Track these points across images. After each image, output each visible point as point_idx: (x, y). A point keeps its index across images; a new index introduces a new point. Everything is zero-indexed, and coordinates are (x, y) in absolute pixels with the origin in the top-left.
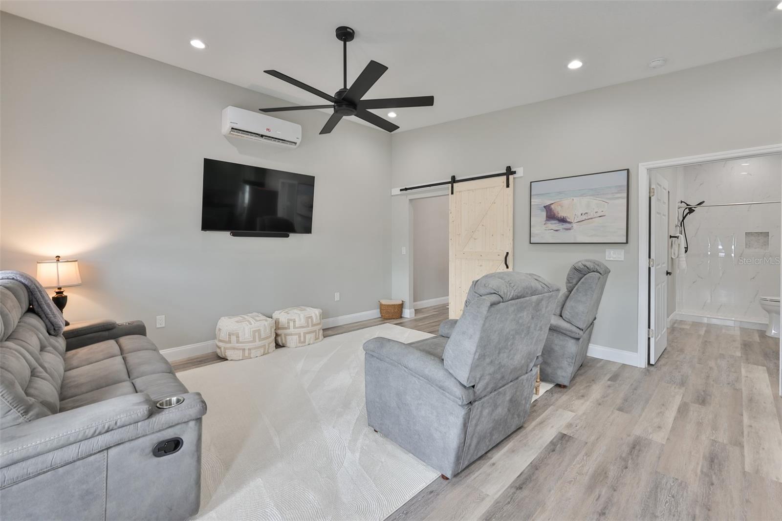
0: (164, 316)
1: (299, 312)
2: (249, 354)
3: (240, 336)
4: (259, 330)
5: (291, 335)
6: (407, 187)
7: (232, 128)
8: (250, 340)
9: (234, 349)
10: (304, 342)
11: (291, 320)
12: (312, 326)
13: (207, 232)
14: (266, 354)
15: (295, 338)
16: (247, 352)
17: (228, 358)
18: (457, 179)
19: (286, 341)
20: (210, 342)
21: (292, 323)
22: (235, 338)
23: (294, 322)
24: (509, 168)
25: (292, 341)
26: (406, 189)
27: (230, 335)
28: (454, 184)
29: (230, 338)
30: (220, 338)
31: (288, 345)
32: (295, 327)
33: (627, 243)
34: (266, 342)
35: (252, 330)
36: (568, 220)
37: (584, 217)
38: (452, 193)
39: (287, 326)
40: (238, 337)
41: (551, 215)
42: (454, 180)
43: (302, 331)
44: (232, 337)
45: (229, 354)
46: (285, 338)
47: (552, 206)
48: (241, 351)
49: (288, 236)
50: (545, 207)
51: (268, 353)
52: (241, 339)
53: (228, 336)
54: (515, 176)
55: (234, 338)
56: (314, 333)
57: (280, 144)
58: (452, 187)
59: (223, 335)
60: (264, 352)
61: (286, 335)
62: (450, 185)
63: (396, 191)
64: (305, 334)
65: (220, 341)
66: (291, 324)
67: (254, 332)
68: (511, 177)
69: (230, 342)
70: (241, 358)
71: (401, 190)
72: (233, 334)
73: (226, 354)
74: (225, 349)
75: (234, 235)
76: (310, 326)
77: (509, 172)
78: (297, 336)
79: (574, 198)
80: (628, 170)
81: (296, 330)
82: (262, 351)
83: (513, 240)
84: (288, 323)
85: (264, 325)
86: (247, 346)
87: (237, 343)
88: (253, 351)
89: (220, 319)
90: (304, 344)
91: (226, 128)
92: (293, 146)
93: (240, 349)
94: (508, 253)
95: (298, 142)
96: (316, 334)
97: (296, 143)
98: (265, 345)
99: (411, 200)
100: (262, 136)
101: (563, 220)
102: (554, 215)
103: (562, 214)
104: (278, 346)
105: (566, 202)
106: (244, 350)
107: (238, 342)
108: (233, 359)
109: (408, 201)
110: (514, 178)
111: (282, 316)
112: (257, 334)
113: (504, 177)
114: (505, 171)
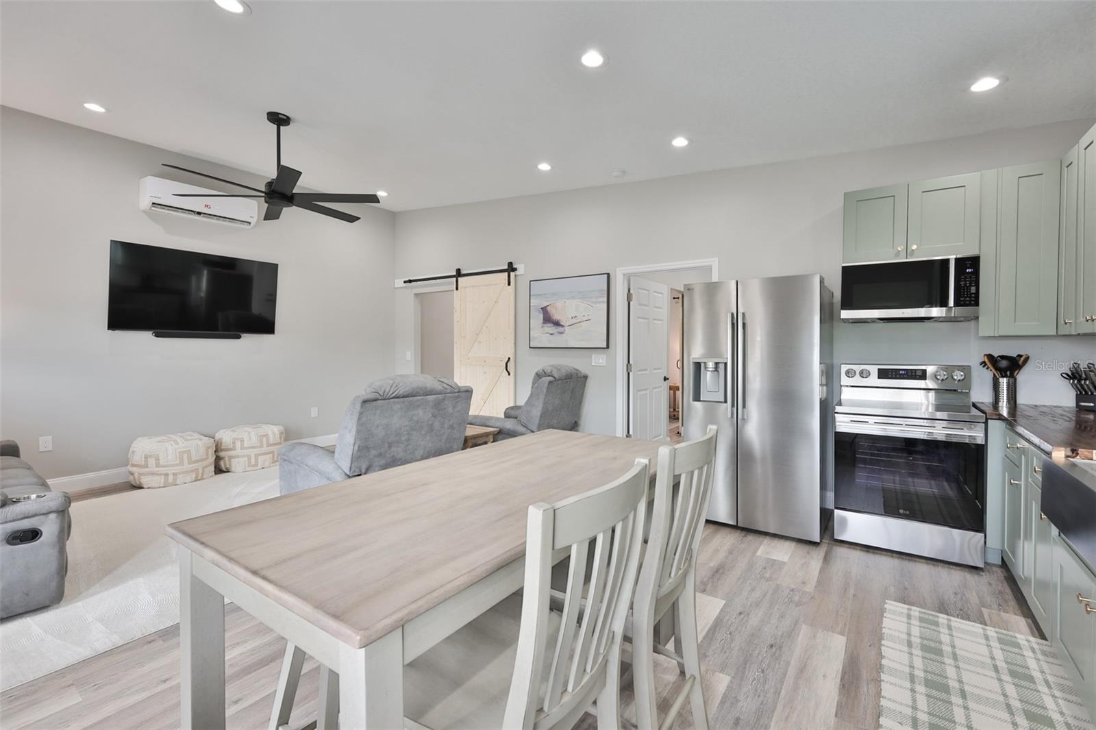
0: (51, 437)
1: (250, 430)
2: (175, 480)
3: (160, 458)
4: (190, 451)
5: (238, 457)
6: (411, 279)
7: (153, 203)
8: (175, 463)
9: (153, 474)
10: (256, 465)
11: (238, 439)
12: (268, 446)
13: (117, 331)
14: (199, 480)
15: (243, 461)
16: (171, 478)
17: (145, 486)
18: (463, 272)
19: (230, 465)
20: (123, 470)
21: (239, 443)
22: (154, 461)
23: (242, 441)
24: (510, 264)
25: (237, 465)
26: (410, 281)
27: (146, 457)
28: (459, 278)
29: (146, 461)
30: (133, 462)
31: (233, 469)
32: (242, 448)
33: (608, 347)
34: (199, 466)
35: (177, 451)
36: (562, 323)
37: (574, 321)
38: (457, 289)
39: (231, 447)
40: (157, 459)
41: (548, 319)
42: (459, 274)
43: (253, 452)
44: (149, 460)
45: (145, 481)
46: (230, 461)
47: (548, 308)
48: (163, 477)
49: (239, 337)
50: (542, 308)
51: (202, 479)
52: (161, 462)
53: (143, 459)
54: (517, 273)
55: (152, 462)
56: (271, 455)
57: (227, 223)
58: (457, 281)
59: (137, 458)
60: (196, 477)
61: (230, 457)
62: (455, 279)
63: (399, 283)
64: (257, 456)
65: (133, 465)
66: (238, 444)
67: (182, 453)
68: (512, 274)
69: (146, 466)
70: (162, 486)
71: (405, 282)
72: (151, 456)
73: (141, 481)
74: (140, 474)
75: (157, 335)
76: (265, 446)
77: (511, 268)
78: (246, 459)
79: (567, 301)
80: (608, 275)
81: (245, 451)
82: (194, 476)
83: (515, 344)
84: (234, 443)
85: (199, 447)
86: (170, 470)
87: (156, 467)
88: (180, 477)
89: (135, 440)
90: (256, 468)
91: (145, 203)
92: (246, 226)
93: (161, 474)
94: (509, 358)
95: (253, 221)
96: (273, 457)
97: (250, 223)
98: (198, 469)
99: (416, 295)
100: (199, 213)
101: (557, 324)
102: (550, 317)
103: (556, 317)
104: (219, 470)
105: (559, 304)
106: (167, 475)
107: (158, 465)
108: (153, 485)
109: (413, 295)
110: (516, 276)
111: (226, 436)
112: (185, 456)
113: (506, 274)
114: (506, 267)
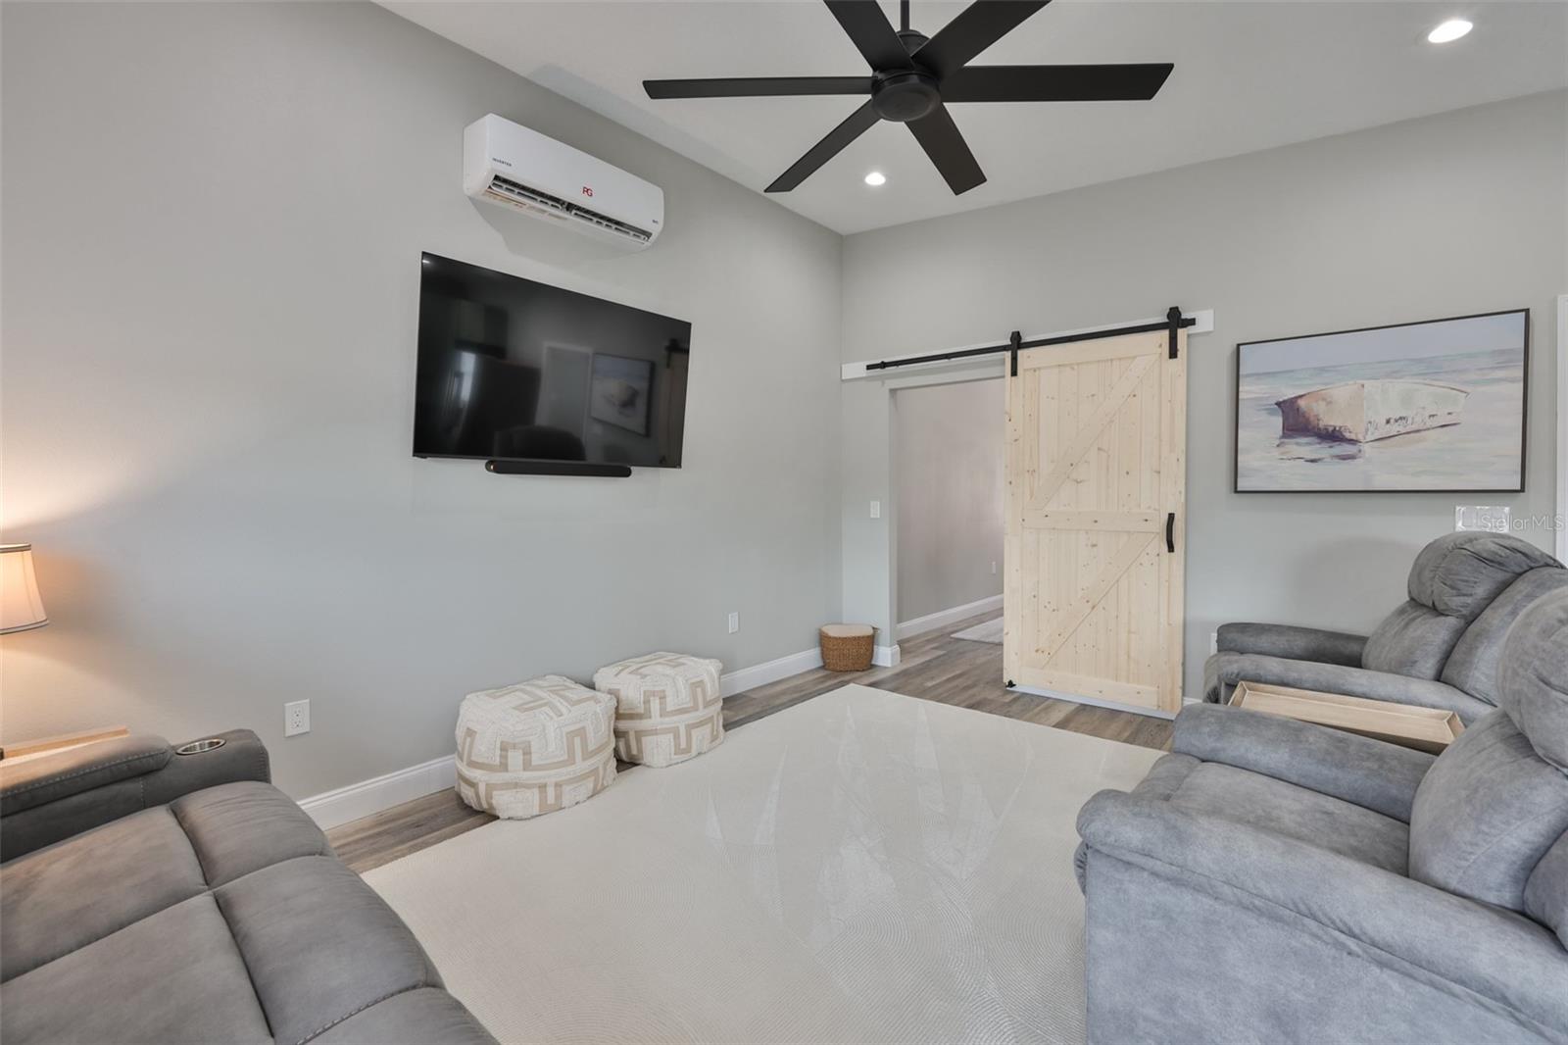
0: (307, 701)
1: (669, 671)
2: (558, 797)
3: (533, 750)
4: (583, 728)
5: (654, 732)
6: (886, 360)
7: (497, 178)
8: (562, 759)
9: (516, 785)
10: (688, 750)
11: (653, 693)
12: (705, 707)
14: (599, 792)
15: (666, 740)
16: (551, 792)
17: (500, 815)
18: (1026, 339)
19: (640, 750)
20: (436, 764)
21: (658, 701)
22: (522, 757)
23: (663, 698)
24: (1174, 313)
25: (656, 750)
26: (883, 365)
27: (504, 749)
28: (1020, 353)
29: (504, 757)
30: (473, 758)
31: (647, 759)
32: (663, 713)
33: (1522, 490)
34: (596, 761)
35: (564, 730)
36: (1347, 435)
37: (1394, 429)
38: (1014, 373)
39: (642, 711)
40: (527, 753)
41: (1296, 422)
42: (1017, 343)
43: (681, 722)
44: (510, 754)
45: (502, 801)
46: (639, 741)
47: (1302, 403)
48: (536, 791)
49: (629, 473)
50: (1278, 404)
51: (604, 788)
52: (535, 760)
53: (498, 752)
54: (1191, 329)
55: (515, 758)
56: (710, 725)
57: (612, 233)
58: (1014, 359)
59: (484, 748)
60: (595, 787)
61: (639, 734)
62: (1008, 355)
63: (856, 369)
64: (690, 727)
65: (472, 764)
66: (655, 705)
67: (571, 735)
68: (1182, 333)
69: (504, 767)
70: (536, 811)
71: (869, 367)
72: (514, 747)
73: (494, 802)
74: (490, 787)
76: (701, 706)
77: (1175, 321)
78: (671, 736)
79: (1367, 383)
80: (1527, 311)
81: (667, 719)
82: (591, 786)
83: (1186, 484)
84: (647, 702)
85: (594, 716)
86: (551, 777)
87: (524, 770)
88: (566, 789)
90: (686, 756)
92: (641, 240)
93: (528, 787)
94: (1171, 517)
95: (655, 230)
96: (713, 725)
97: (648, 235)
98: (598, 768)
99: (893, 391)
100: (570, 207)
101: (1333, 436)
102: (1308, 420)
103: (1329, 420)
104: (625, 763)
105: (1341, 392)
106: (543, 787)
107: (527, 766)
108: (520, 814)
109: (887, 391)
110: (1189, 336)
111: (632, 689)
112: (577, 741)
113: (1166, 333)
114: (1164, 319)
